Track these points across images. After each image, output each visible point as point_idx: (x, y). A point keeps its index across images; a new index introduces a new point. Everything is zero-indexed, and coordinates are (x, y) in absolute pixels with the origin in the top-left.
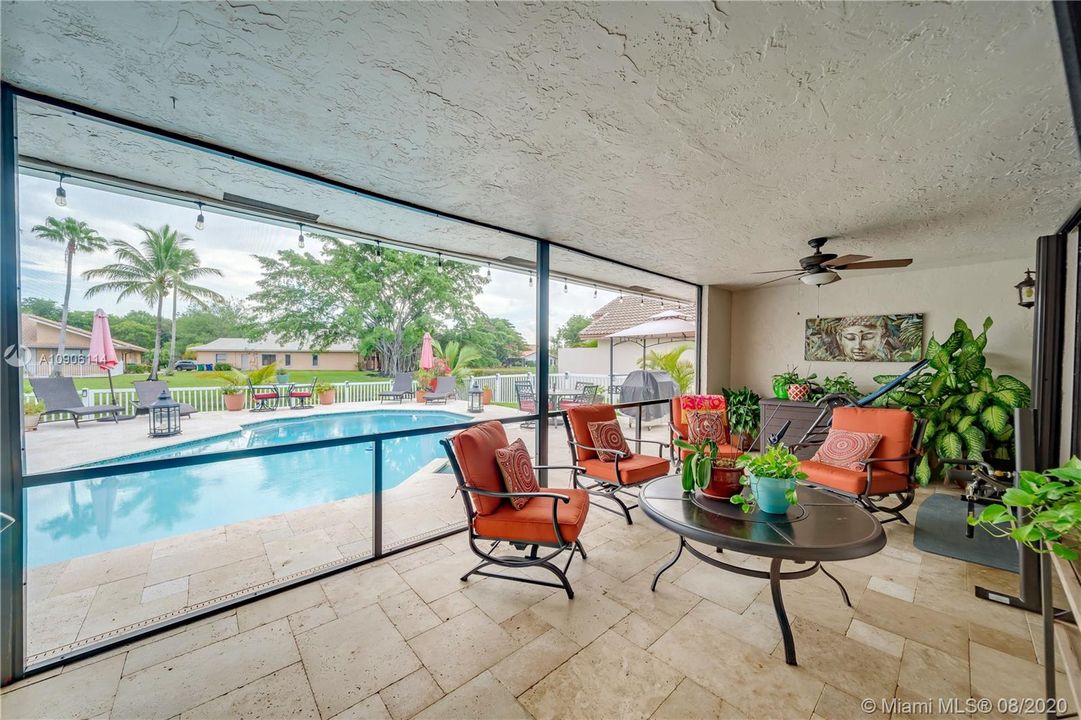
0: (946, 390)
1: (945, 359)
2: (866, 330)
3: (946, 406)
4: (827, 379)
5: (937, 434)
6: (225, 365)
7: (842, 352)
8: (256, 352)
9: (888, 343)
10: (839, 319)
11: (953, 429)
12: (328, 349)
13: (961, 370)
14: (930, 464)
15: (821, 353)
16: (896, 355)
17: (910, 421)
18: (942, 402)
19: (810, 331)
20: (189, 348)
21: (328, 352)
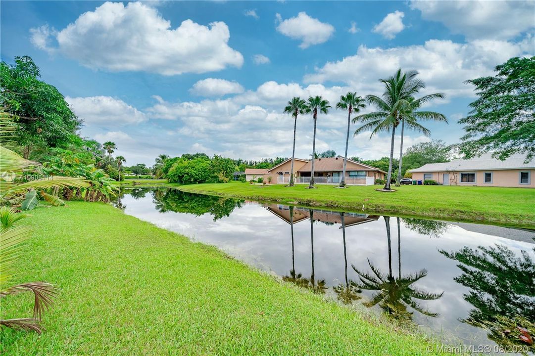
6: (431, 181)
8: (455, 172)
20: (408, 171)
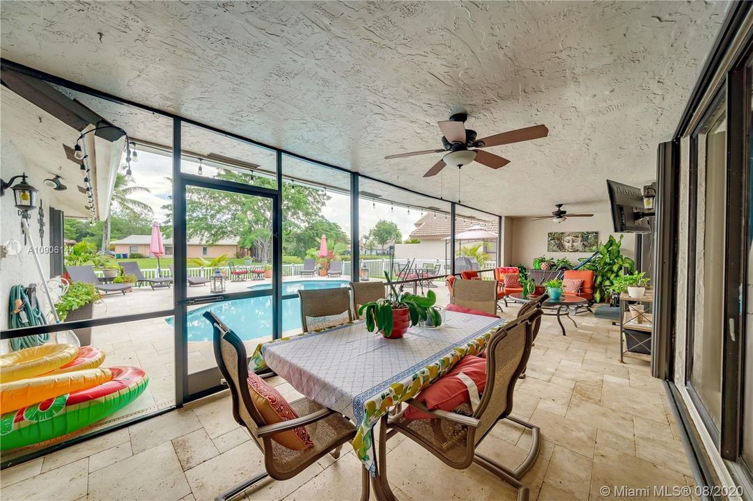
0: (606, 264)
1: (606, 251)
2: (574, 238)
3: (606, 270)
4: (558, 260)
5: (603, 281)
6: (137, 254)
7: (564, 248)
9: (583, 244)
10: (563, 233)
11: (608, 279)
12: (217, 243)
13: (611, 256)
14: (600, 293)
15: (555, 248)
16: (587, 249)
17: (593, 275)
18: (604, 269)
19: (550, 238)
21: (217, 245)
